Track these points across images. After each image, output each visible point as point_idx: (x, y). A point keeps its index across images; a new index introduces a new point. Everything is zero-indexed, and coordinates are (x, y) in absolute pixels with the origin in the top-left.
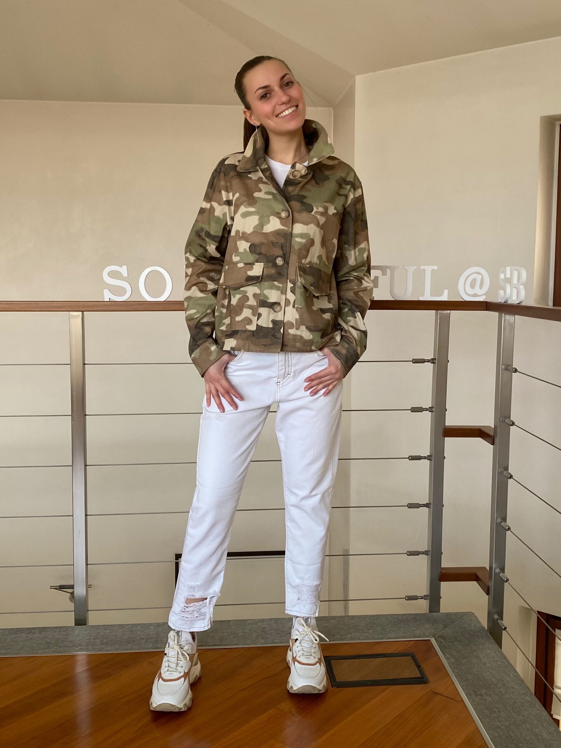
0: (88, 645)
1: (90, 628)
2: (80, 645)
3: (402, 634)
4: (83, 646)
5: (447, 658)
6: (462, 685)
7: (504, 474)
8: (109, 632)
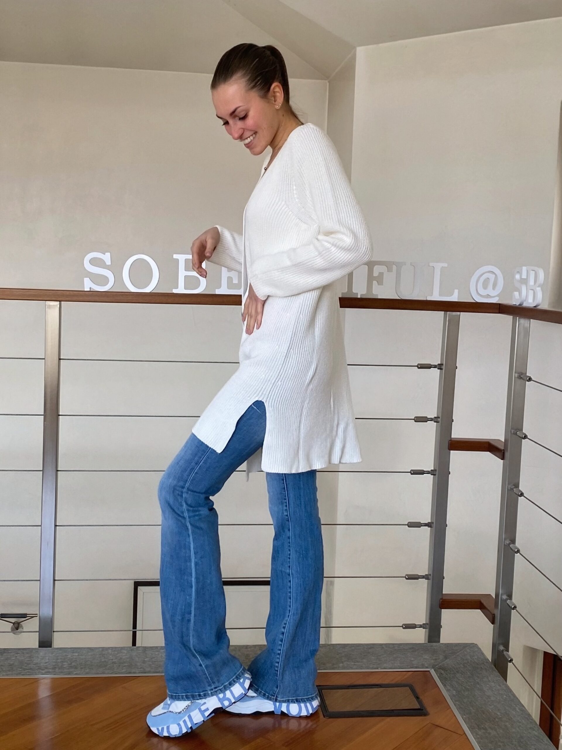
0: (56, 668)
1: (56, 651)
2: (46, 668)
3: (399, 664)
4: (50, 669)
5: (448, 690)
6: (464, 718)
7: (514, 491)
8: (78, 655)
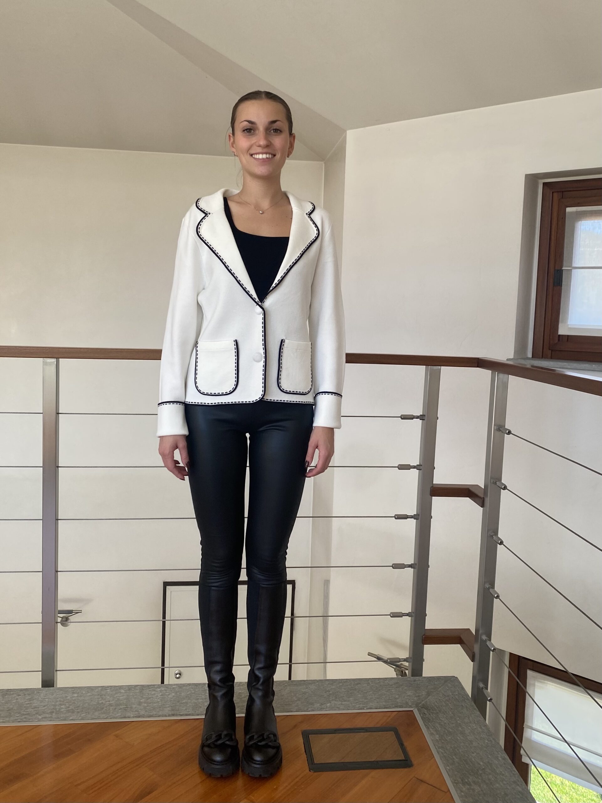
0: (53, 712)
1: (57, 691)
3: (384, 703)
4: (48, 714)
7: (494, 539)
8: (77, 697)
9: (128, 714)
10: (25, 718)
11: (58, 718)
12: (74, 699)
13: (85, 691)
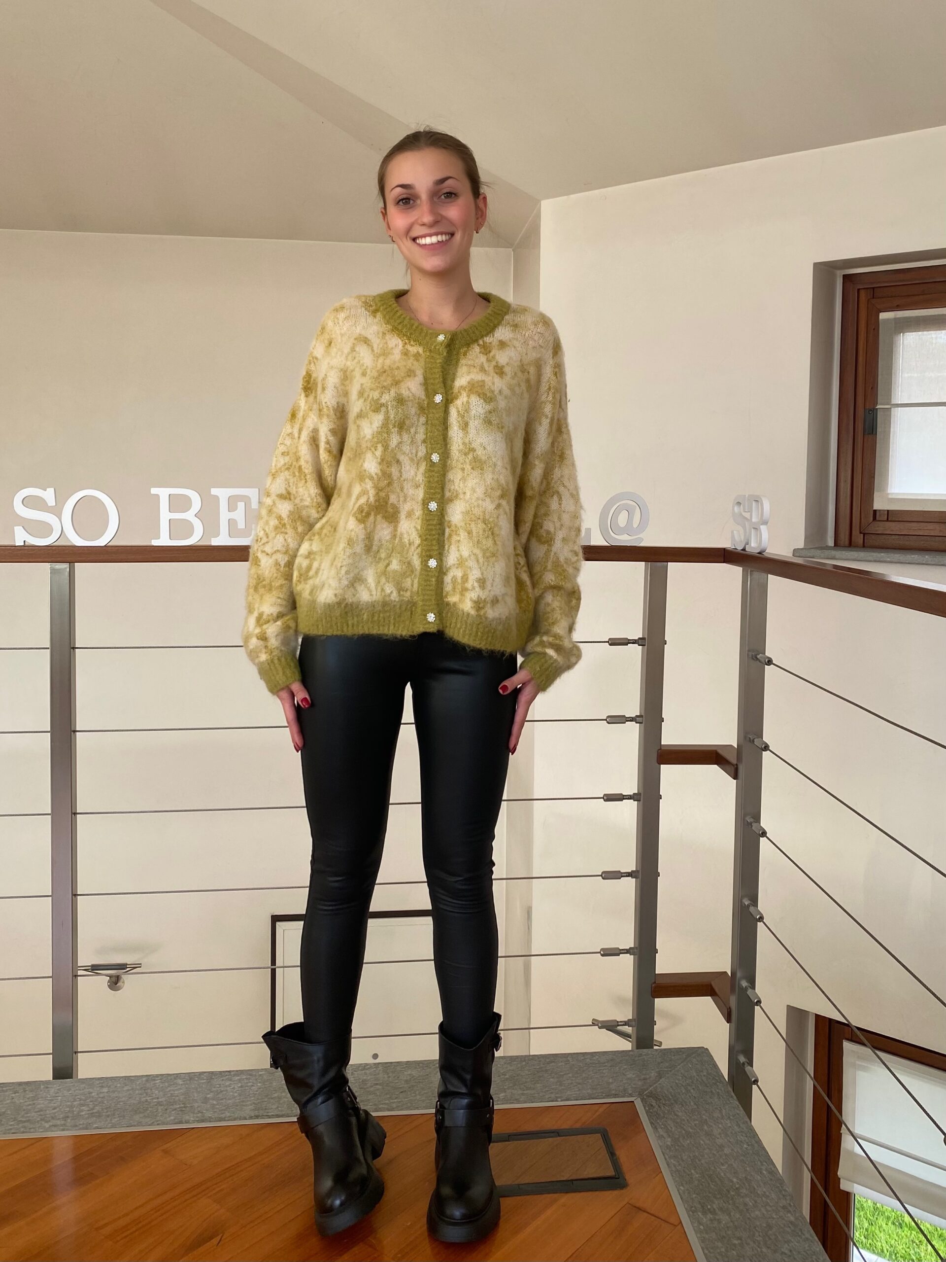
0: (68, 1117)
1: (80, 1083)
7: (753, 827)
8: (107, 1093)
9: (187, 1118)
10: (25, 1127)
11: (76, 1126)
12: (101, 1095)
13: (120, 1084)
